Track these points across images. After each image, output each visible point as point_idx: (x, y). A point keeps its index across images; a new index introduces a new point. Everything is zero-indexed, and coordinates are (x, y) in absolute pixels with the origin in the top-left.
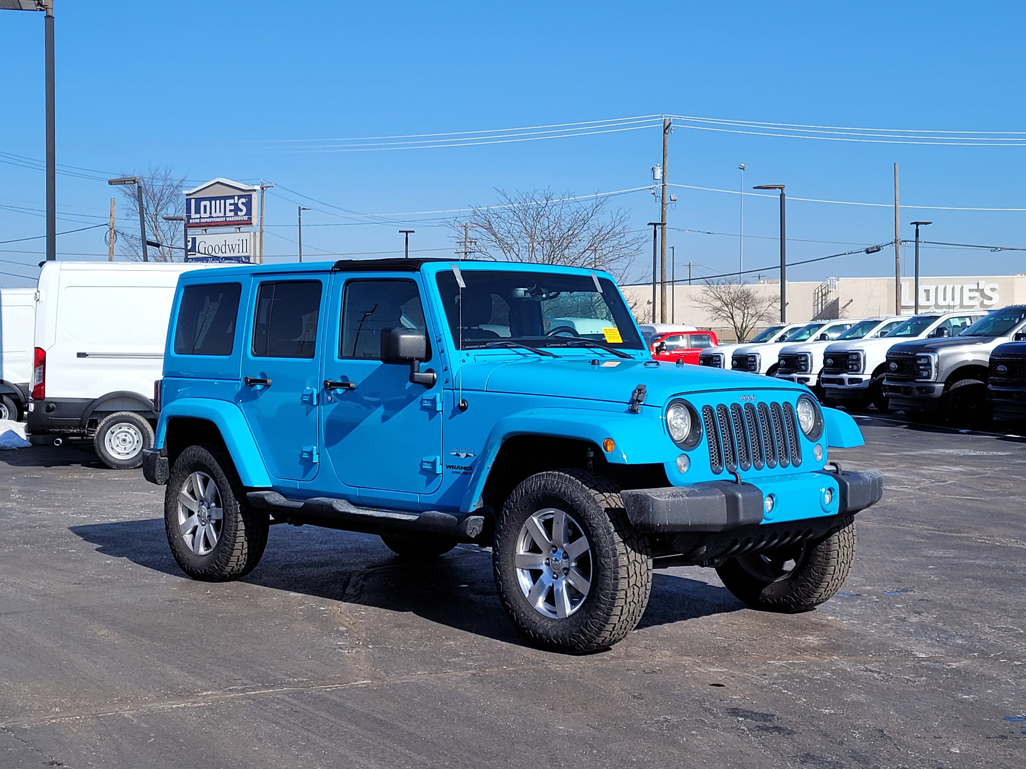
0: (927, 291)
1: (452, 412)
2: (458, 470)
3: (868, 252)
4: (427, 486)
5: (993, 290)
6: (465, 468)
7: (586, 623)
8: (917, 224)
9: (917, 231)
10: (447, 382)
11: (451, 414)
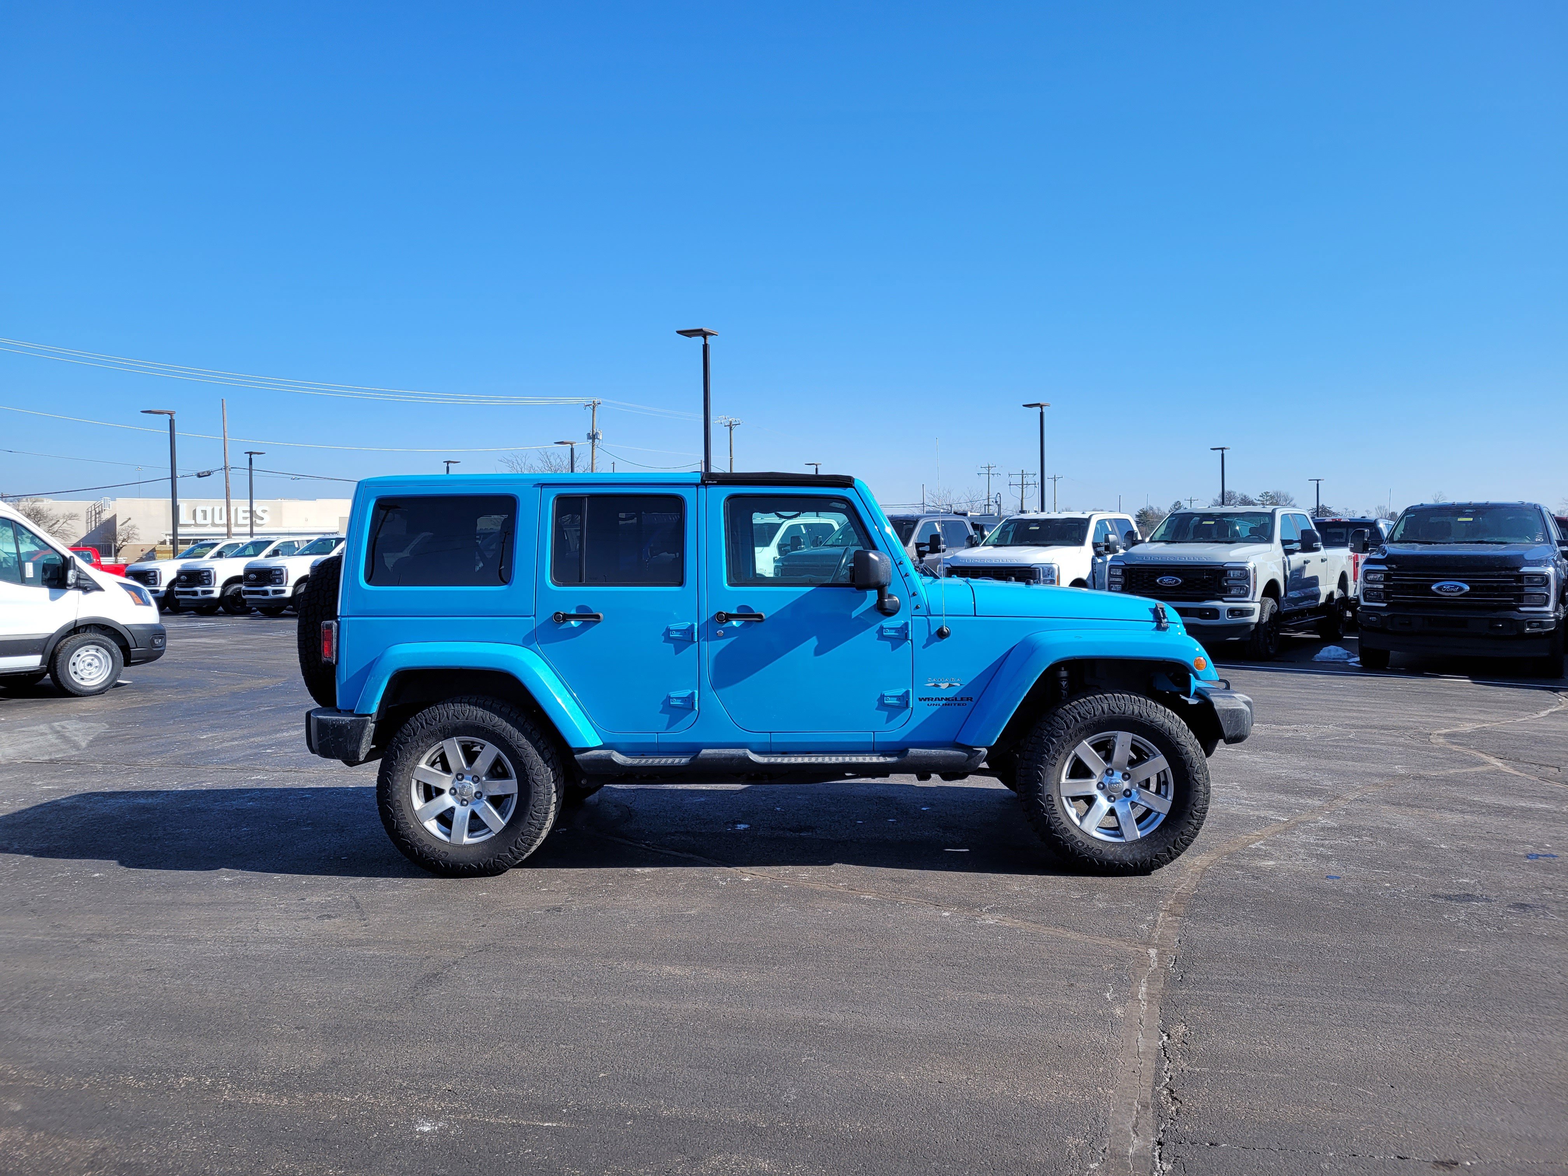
0: (204, 512)
1: (927, 640)
2: (937, 702)
3: (199, 476)
4: (887, 722)
5: (264, 511)
6: (946, 699)
7: (1175, 841)
8: (251, 453)
9: (251, 460)
10: (917, 607)
11: (925, 642)
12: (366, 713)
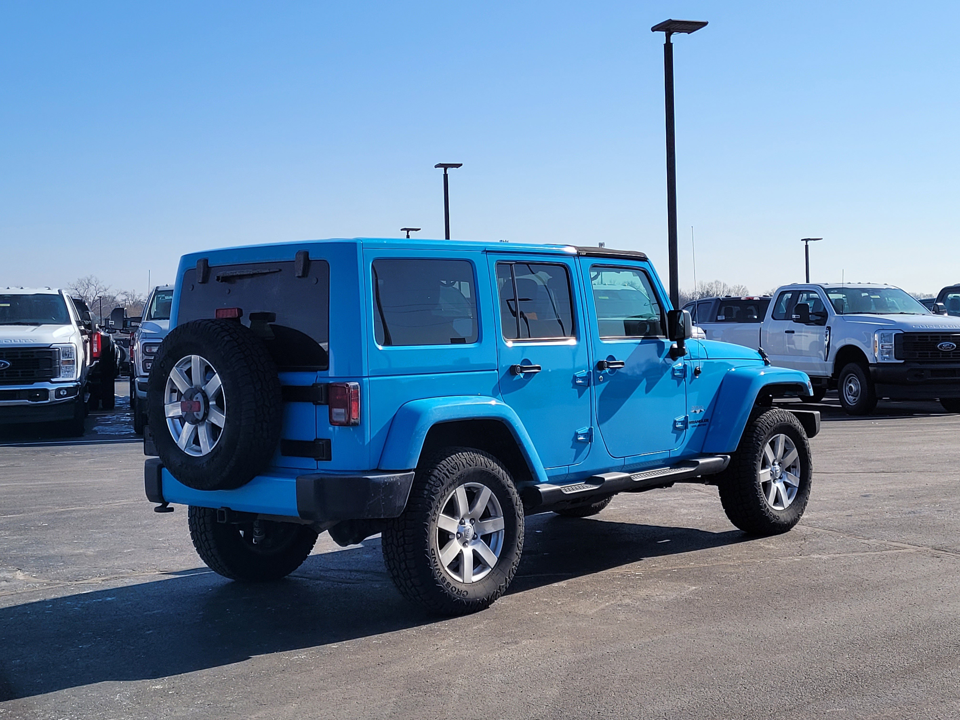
1: (691, 378)
2: (696, 424)
6: (699, 421)
12: (408, 468)
